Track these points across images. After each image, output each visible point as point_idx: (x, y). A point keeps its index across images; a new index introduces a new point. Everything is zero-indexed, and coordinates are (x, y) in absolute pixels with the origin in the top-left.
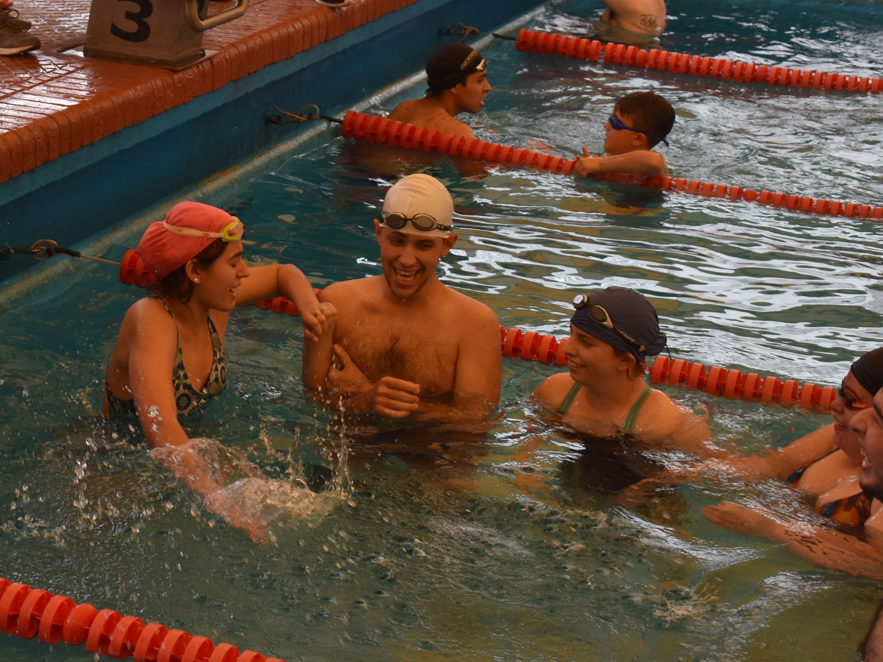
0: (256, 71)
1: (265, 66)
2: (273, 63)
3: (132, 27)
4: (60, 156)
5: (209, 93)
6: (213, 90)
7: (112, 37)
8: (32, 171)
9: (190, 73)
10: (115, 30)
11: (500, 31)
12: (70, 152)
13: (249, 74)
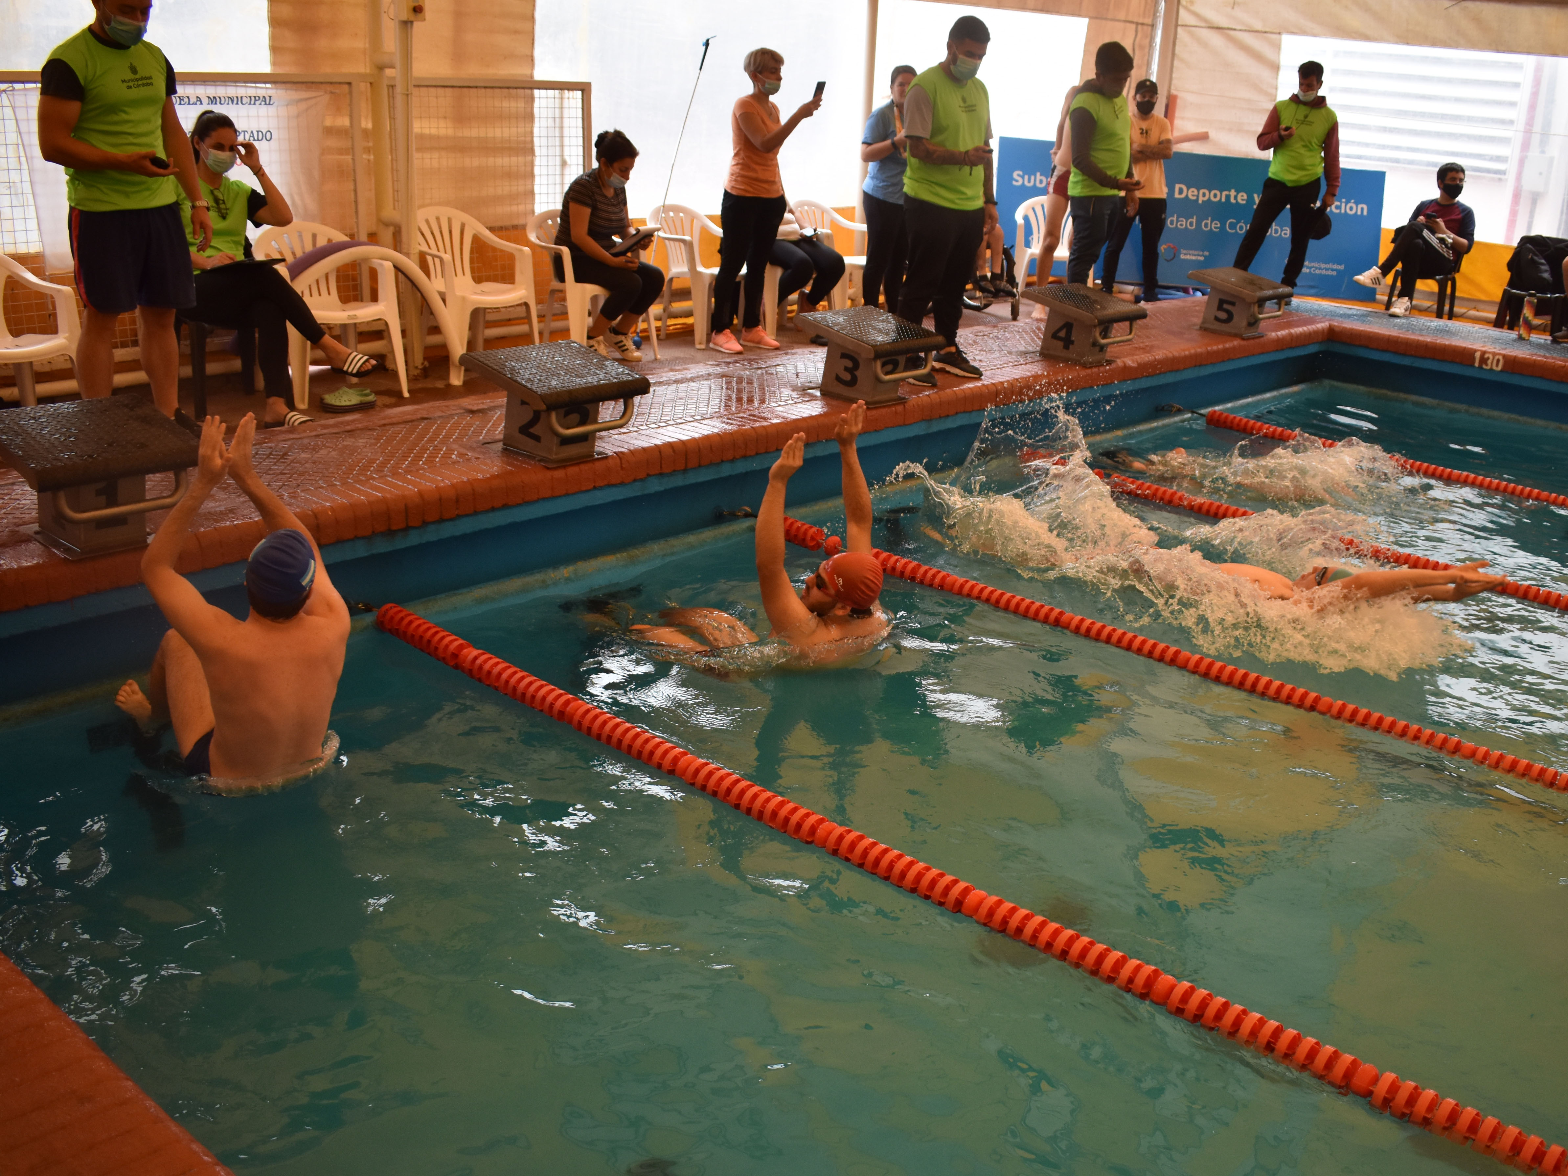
0: (948, 416)
1: (957, 413)
2: (964, 412)
3: (847, 377)
4: (757, 454)
5: (900, 426)
6: (905, 425)
7: (836, 382)
8: (733, 461)
9: (883, 411)
10: (838, 379)
11: (1203, 411)
12: (766, 452)
13: (940, 417)
